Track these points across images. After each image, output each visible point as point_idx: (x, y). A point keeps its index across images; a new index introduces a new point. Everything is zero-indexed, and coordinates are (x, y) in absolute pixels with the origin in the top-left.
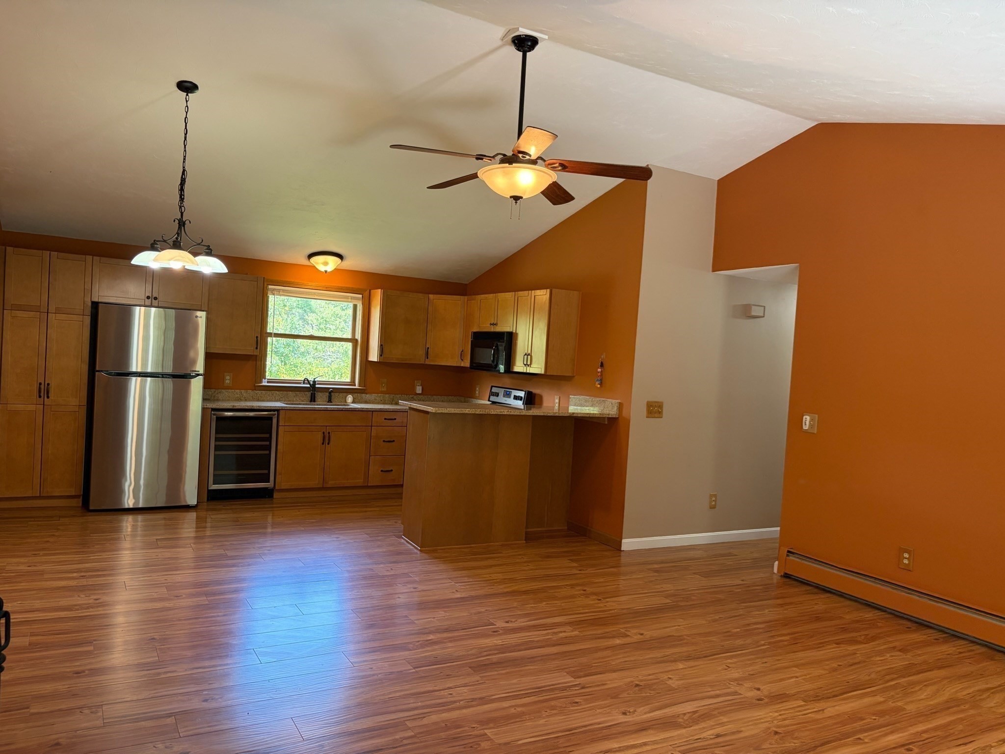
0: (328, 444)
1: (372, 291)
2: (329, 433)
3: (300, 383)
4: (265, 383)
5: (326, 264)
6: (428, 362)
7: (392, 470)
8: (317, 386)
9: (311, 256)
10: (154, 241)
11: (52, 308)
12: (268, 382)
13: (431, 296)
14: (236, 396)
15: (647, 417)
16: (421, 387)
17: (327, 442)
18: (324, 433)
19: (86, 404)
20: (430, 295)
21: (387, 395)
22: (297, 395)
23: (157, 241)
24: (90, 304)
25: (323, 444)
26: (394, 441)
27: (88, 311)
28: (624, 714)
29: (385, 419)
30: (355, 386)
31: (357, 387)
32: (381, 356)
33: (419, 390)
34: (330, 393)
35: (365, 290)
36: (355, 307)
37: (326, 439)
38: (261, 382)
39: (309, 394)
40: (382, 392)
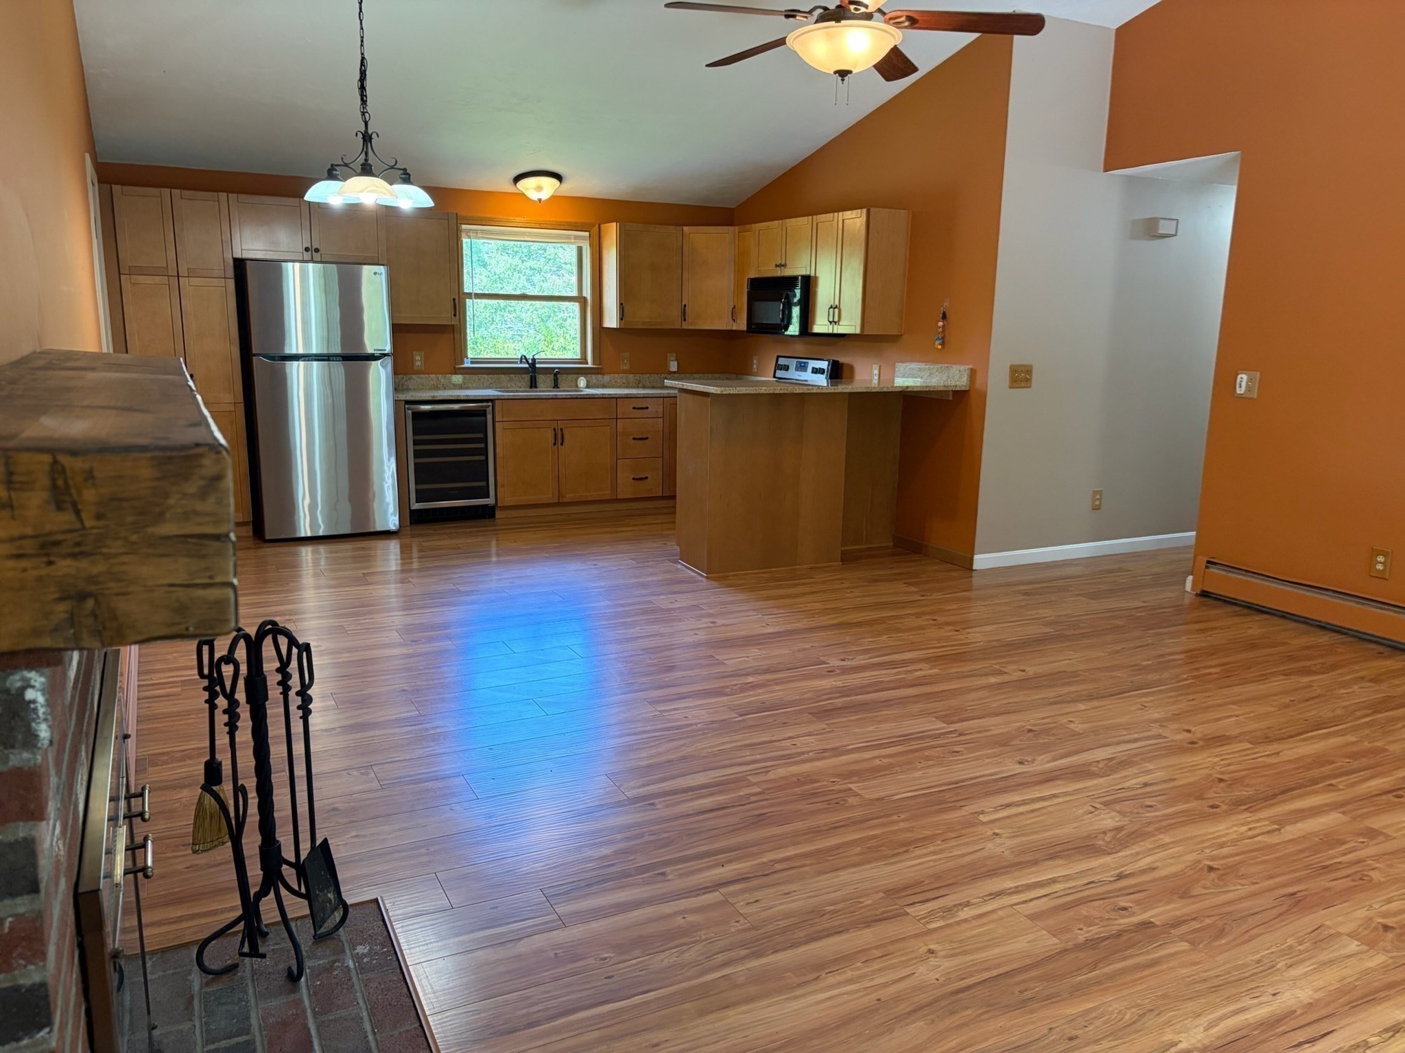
0: (562, 444)
1: (602, 226)
2: (562, 429)
3: (516, 363)
4: (467, 365)
5: (539, 188)
6: (685, 326)
7: (647, 478)
8: (537, 366)
9: (517, 179)
10: (332, 165)
11: (183, 272)
12: (472, 363)
13: (686, 229)
14: (432, 383)
15: (1010, 388)
16: (676, 363)
17: (560, 441)
18: (555, 429)
19: (242, 401)
20: (684, 228)
21: (631, 376)
22: (511, 380)
23: (336, 165)
24: (231, 262)
25: (555, 444)
26: (647, 438)
27: (231, 273)
28: (1021, 763)
29: (634, 408)
30: (587, 364)
31: (590, 365)
32: (621, 319)
33: (673, 366)
34: (555, 375)
35: (593, 225)
36: (580, 250)
37: (559, 438)
38: (462, 363)
39: (527, 377)
40: (624, 372)
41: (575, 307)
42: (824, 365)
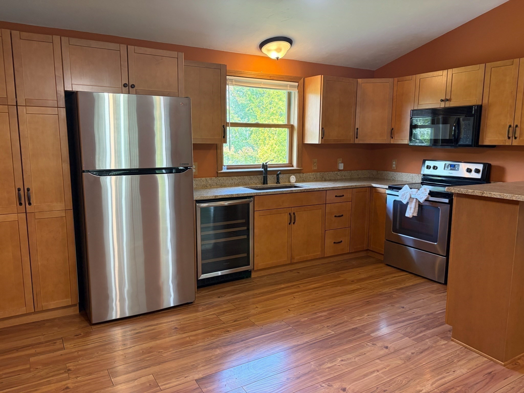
1: (306, 79)
2: (294, 213)
4: (225, 170)
5: (279, 50)
6: (357, 141)
7: (341, 241)
8: (268, 169)
9: (262, 44)
11: (21, 101)
12: (228, 169)
13: (360, 80)
14: (203, 183)
16: (343, 164)
17: (293, 222)
18: (290, 214)
19: (72, 208)
20: (358, 79)
21: (318, 173)
22: (251, 179)
24: (63, 94)
25: (290, 224)
26: (342, 215)
27: (62, 103)
29: (336, 196)
30: (293, 166)
31: (295, 167)
32: (322, 138)
33: (341, 166)
34: (278, 175)
35: (301, 78)
37: (292, 220)
38: (222, 170)
39: (261, 177)
40: (314, 171)
41: (286, 131)
42: (480, 167)
